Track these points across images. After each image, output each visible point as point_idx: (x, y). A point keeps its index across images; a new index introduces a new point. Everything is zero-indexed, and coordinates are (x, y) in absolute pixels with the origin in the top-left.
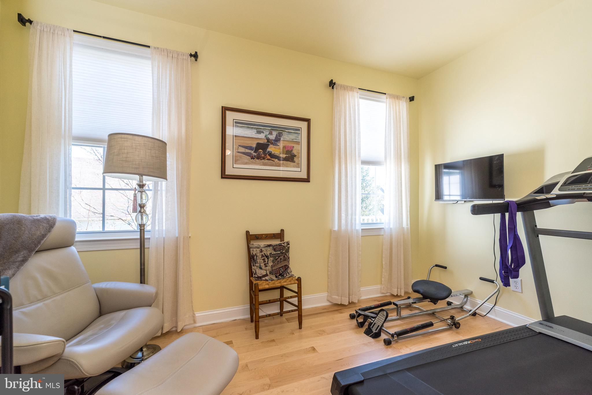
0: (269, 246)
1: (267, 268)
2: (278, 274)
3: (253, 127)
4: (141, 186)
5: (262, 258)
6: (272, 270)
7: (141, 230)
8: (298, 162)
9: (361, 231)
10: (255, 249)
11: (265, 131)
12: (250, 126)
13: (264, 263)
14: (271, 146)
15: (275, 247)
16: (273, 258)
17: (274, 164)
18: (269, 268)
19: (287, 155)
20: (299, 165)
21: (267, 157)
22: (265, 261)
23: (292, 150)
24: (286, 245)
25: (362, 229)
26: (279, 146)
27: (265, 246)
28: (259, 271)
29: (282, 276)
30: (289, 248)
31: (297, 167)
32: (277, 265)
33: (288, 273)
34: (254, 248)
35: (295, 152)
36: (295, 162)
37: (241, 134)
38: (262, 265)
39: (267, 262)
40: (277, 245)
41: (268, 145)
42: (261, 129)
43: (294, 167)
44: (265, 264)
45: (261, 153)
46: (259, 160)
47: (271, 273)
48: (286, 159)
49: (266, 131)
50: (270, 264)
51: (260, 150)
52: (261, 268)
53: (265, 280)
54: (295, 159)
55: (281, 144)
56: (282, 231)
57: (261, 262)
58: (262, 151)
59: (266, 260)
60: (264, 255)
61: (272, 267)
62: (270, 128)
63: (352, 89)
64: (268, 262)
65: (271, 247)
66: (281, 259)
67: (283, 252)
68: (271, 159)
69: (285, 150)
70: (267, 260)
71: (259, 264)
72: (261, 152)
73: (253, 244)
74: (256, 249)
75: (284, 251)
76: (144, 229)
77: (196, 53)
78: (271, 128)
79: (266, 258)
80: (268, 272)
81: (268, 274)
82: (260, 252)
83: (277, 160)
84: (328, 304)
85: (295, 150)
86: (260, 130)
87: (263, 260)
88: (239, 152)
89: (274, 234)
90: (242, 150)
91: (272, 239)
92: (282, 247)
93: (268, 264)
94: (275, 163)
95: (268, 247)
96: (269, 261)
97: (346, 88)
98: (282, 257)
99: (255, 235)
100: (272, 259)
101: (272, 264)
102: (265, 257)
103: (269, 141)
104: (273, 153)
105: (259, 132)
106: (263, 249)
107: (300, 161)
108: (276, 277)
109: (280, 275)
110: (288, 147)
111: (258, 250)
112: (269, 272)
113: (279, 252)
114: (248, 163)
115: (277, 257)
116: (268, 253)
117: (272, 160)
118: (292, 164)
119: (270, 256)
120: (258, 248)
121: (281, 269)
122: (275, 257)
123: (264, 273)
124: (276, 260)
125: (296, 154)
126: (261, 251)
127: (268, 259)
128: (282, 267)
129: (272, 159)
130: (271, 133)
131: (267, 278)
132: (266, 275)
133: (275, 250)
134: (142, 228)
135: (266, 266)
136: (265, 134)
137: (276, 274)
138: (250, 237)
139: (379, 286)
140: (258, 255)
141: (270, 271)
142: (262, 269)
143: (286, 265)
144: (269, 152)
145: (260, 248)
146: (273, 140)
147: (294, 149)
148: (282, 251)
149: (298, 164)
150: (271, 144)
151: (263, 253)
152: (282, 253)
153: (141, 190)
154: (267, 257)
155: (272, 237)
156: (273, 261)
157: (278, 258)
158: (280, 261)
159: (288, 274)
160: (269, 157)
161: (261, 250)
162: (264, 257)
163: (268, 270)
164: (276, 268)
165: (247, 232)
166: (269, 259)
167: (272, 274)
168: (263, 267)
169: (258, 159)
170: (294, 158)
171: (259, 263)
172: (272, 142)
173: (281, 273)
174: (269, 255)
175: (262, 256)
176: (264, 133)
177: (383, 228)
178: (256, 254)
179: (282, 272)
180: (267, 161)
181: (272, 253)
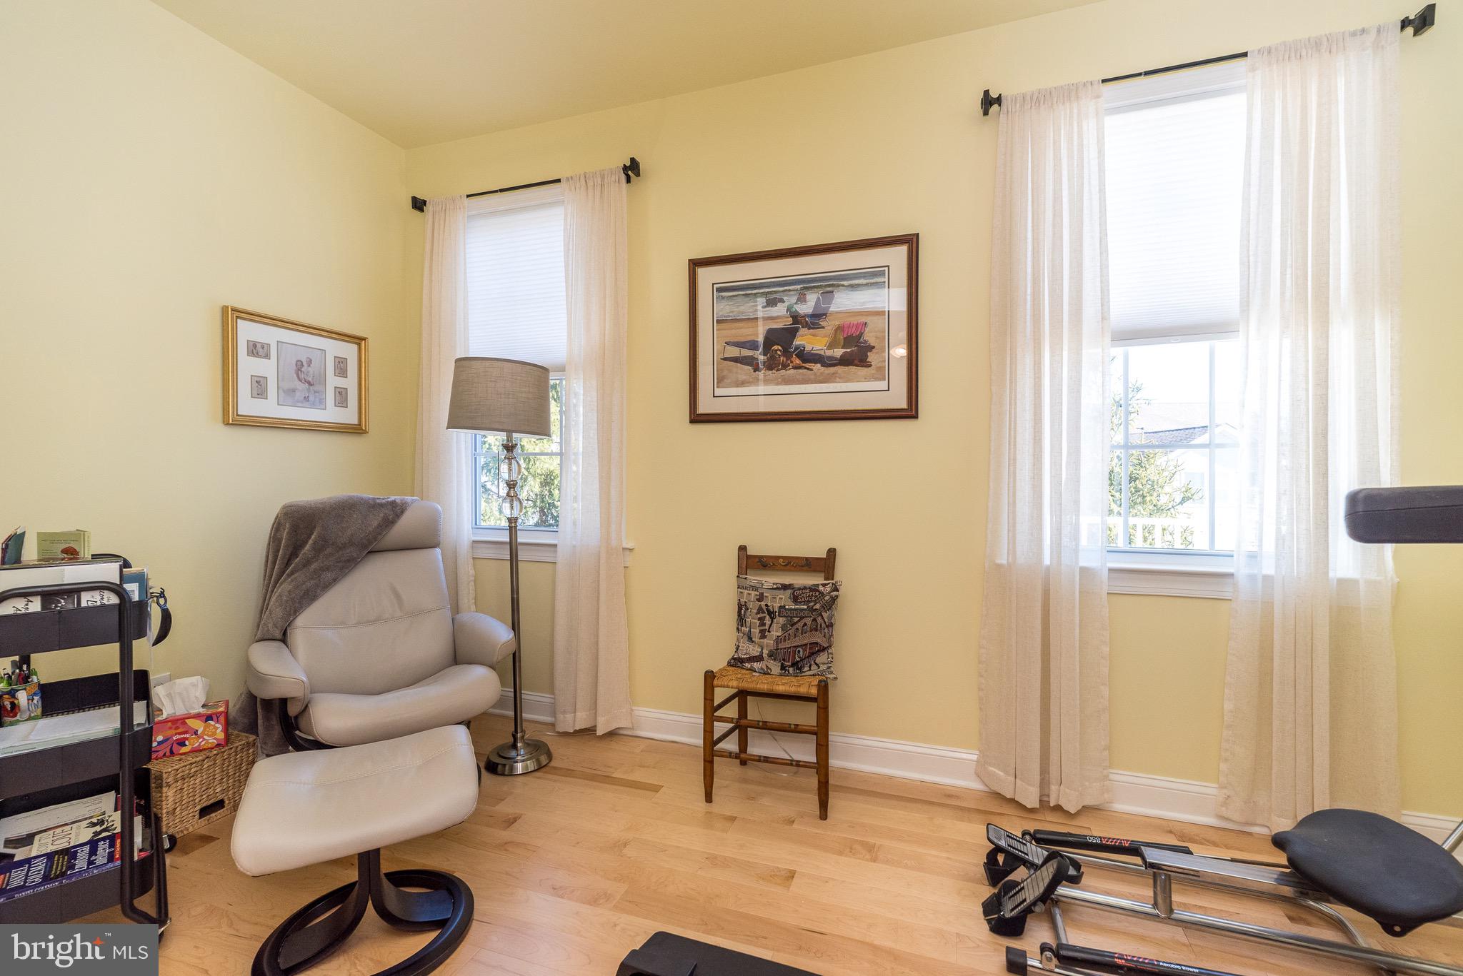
0: (785, 587)
1: (765, 641)
2: (789, 662)
3: (757, 293)
4: (509, 448)
5: (759, 616)
6: (777, 649)
7: (511, 527)
8: (880, 365)
9: (1105, 573)
10: (746, 591)
11: (787, 296)
12: (750, 292)
13: (762, 628)
14: (803, 331)
15: (796, 594)
16: (784, 619)
17: (812, 377)
18: (769, 642)
19: (849, 350)
20: (883, 374)
21: (792, 362)
22: (764, 625)
23: (861, 334)
24: (829, 589)
25: (1111, 570)
26: (823, 328)
27: (775, 586)
28: (743, 645)
29: (798, 669)
30: (834, 599)
31: (877, 379)
32: (792, 638)
33: (817, 665)
34: (746, 588)
35: (869, 337)
36: (871, 366)
37: (731, 314)
38: (756, 632)
39: (767, 627)
40: (805, 588)
41: (797, 330)
42: (776, 292)
43: (867, 379)
44: (761, 631)
45: (779, 352)
46: (774, 371)
47: (772, 656)
48: (845, 361)
49: (790, 296)
50: (776, 632)
51: (776, 347)
52: (750, 639)
53: (750, 670)
54: (872, 357)
55: (829, 325)
56: (832, 553)
57: (755, 623)
58: (780, 348)
59: (768, 622)
60: (764, 608)
61: (778, 640)
62: (798, 287)
63: (1070, 93)
64: (769, 628)
65: (789, 592)
66: (805, 624)
67: (814, 608)
68: (804, 365)
69: (842, 337)
70: (770, 623)
71: (748, 629)
72: (776, 350)
73: (746, 578)
74: (750, 592)
75: (817, 606)
76: (516, 527)
77: (633, 160)
78: (802, 286)
79: (768, 617)
80: (765, 652)
81: (765, 655)
82: (757, 599)
83: (819, 365)
84: (976, 785)
85: (871, 332)
86: (772, 296)
87: (760, 619)
88: (725, 359)
89: (807, 559)
90: (734, 352)
91: (801, 571)
92: (817, 593)
93: (769, 631)
94: (815, 374)
95: (782, 591)
96: (774, 626)
97: (1042, 99)
98: (808, 621)
99: (760, 557)
100: (781, 620)
101: (779, 634)
102: (766, 615)
103: (797, 320)
104: (808, 348)
105: (771, 303)
106: (765, 594)
107: (885, 361)
108: (783, 668)
109: (793, 665)
110: (849, 327)
111: (753, 593)
112: (767, 652)
113: (805, 607)
114: (748, 382)
115: (796, 619)
116: (777, 605)
117: (806, 368)
118: (862, 371)
119: (779, 613)
120: (755, 589)
121: (799, 652)
122: (791, 617)
123: (755, 651)
124: (792, 625)
125: (872, 341)
126: (761, 598)
127: (772, 619)
128: (804, 645)
129: (807, 365)
130: (802, 299)
131: (756, 665)
132: (759, 658)
133: (795, 599)
134: (513, 525)
135: (763, 636)
136: (786, 304)
137: (784, 660)
138: (749, 562)
139: (1209, 789)
140: (751, 605)
141: (771, 651)
142: (753, 642)
143: (817, 643)
144: (797, 348)
145: (760, 590)
146: (808, 316)
147: (867, 331)
148: (812, 604)
149: (880, 369)
150: (802, 327)
151: (763, 603)
152: (811, 610)
153: (510, 455)
154: (771, 614)
155: (802, 566)
156: (784, 628)
157: (799, 621)
158: (802, 630)
159: (814, 667)
160: (798, 361)
161: (762, 594)
162: (763, 612)
163: (767, 646)
164: (787, 646)
165: (742, 549)
166: (775, 621)
167: (775, 660)
168: (756, 639)
169: (772, 370)
170: (869, 353)
171: (748, 625)
172: (807, 322)
173: (798, 662)
174: (776, 609)
175: (760, 610)
176: (784, 302)
177: (1232, 575)
178: (746, 602)
179: (798, 659)
180: (792, 371)
181: (787, 607)
